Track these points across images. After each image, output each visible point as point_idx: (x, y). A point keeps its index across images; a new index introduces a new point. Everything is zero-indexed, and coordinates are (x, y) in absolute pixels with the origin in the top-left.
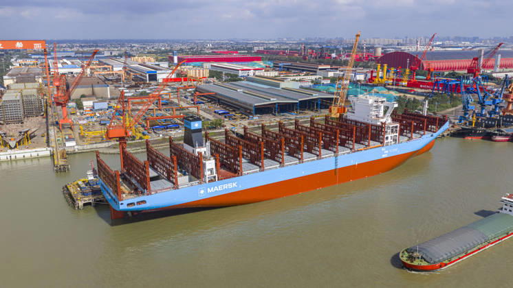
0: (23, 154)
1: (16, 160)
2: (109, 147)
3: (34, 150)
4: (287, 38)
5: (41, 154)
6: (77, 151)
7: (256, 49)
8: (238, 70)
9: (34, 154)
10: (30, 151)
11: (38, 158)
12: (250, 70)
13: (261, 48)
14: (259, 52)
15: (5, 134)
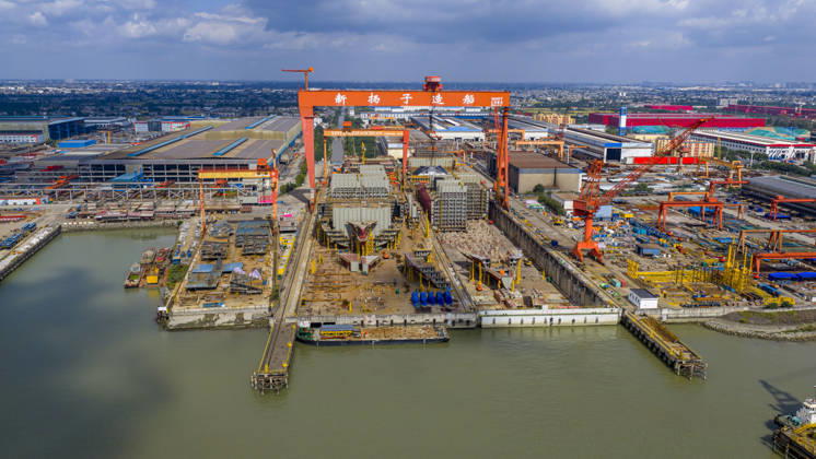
0: (571, 318)
1: (560, 327)
2: (725, 317)
3: (591, 310)
4: (747, 83)
5: (603, 319)
6: (665, 319)
7: (724, 103)
8: (765, 146)
9: (591, 319)
10: (584, 311)
11: (597, 326)
12: (788, 146)
13: (734, 102)
14: (731, 109)
15: (487, 261)
